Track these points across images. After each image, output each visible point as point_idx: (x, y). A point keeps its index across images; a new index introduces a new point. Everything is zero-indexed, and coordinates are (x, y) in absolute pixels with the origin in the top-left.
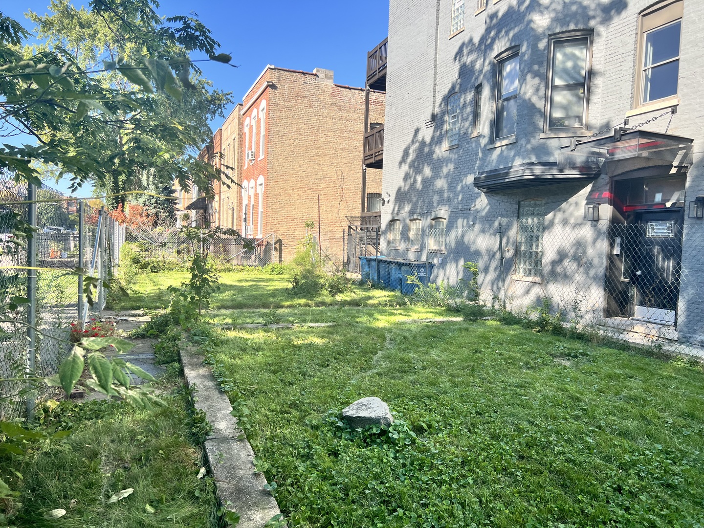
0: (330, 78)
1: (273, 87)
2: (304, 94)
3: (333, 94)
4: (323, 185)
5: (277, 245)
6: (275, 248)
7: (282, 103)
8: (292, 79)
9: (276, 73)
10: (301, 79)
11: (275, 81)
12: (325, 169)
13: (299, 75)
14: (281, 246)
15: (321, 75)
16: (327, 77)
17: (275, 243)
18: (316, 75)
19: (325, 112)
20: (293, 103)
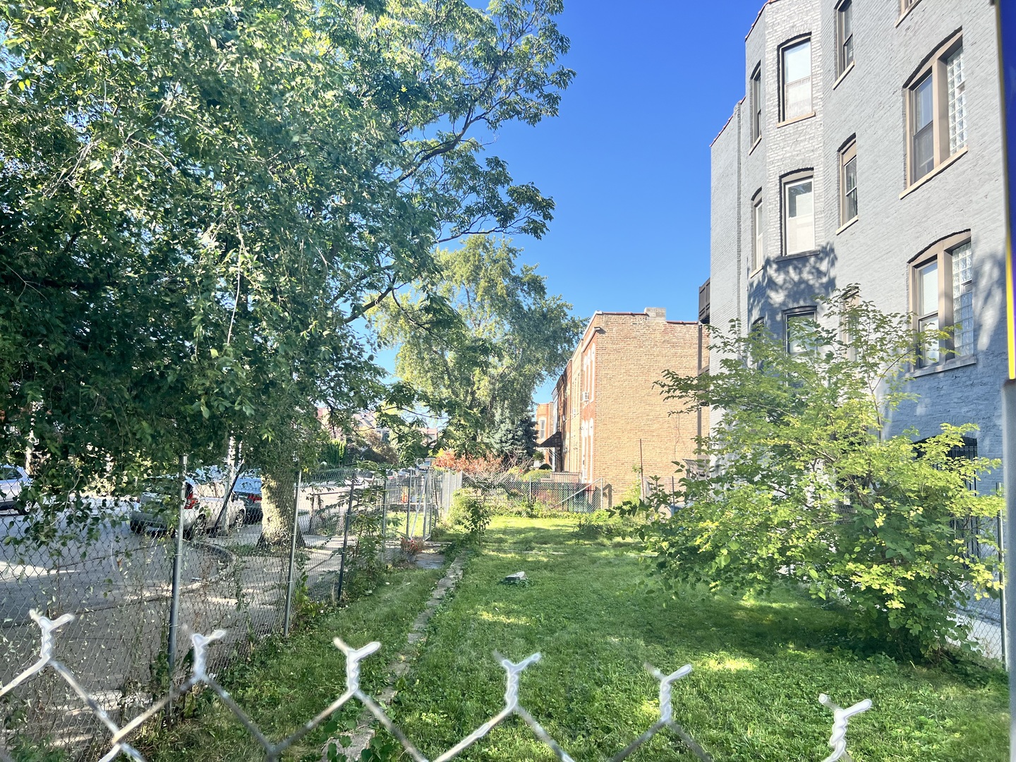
0: (662, 315)
1: (601, 331)
2: (633, 335)
3: (665, 332)
4: (656, 426)
5: (607, 491)
6: (604, 494)
7: (610, 346)
8: (620, 322)
9: (604, 318)
10: (630, 320)
11: (602, 325)
12: (658, 409)
13: (628, 317)
14: (610, 491)
15: (651, 314)
16: (658, 315)
17: (604, 489)
18: (646, 315)
19: (656, 350)
20: (622, 345)
